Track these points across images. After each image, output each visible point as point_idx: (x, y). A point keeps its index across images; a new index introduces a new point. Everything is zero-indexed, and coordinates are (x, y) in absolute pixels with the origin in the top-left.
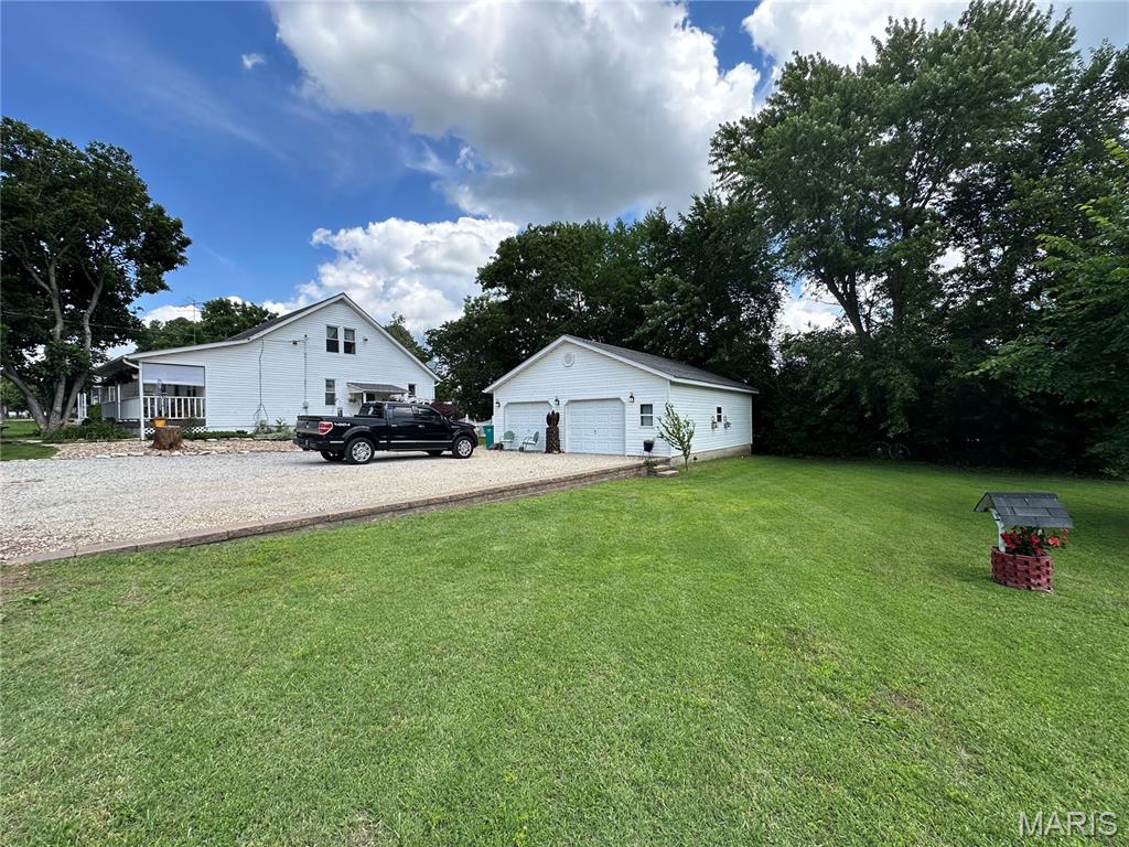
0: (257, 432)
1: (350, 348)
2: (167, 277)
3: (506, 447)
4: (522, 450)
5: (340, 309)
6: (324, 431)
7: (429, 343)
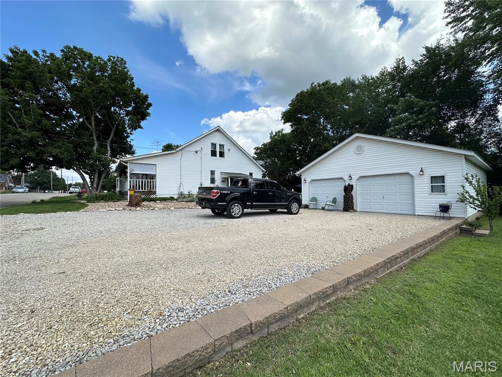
0: (179, 198)
1: (222, 154)
2: (142, 123)
3: (311, 206)
4: (323, 209)
5: (217, 134)
6: (214, 196)
7: (255, 153)
